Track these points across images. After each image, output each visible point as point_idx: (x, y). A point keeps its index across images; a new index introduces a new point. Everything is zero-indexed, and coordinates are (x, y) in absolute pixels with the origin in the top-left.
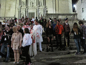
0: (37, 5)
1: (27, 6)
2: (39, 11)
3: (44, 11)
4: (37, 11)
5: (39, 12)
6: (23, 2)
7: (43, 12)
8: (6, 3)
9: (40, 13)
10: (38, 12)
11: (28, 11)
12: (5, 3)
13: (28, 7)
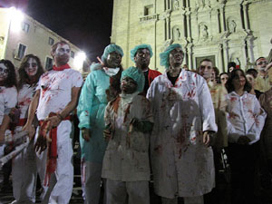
0: (220, 31)
1: (189, 38)
2: (228, 48)
3: (246, 48)
4: (222, 51)
5: (230, 53)
6: (175, 29)
7: (244, 49)
8: (128, 38)
9: (233, 54)
10: (225, 52)
11: (192, 54)
12: (126, 39)
13: (192, 39)
